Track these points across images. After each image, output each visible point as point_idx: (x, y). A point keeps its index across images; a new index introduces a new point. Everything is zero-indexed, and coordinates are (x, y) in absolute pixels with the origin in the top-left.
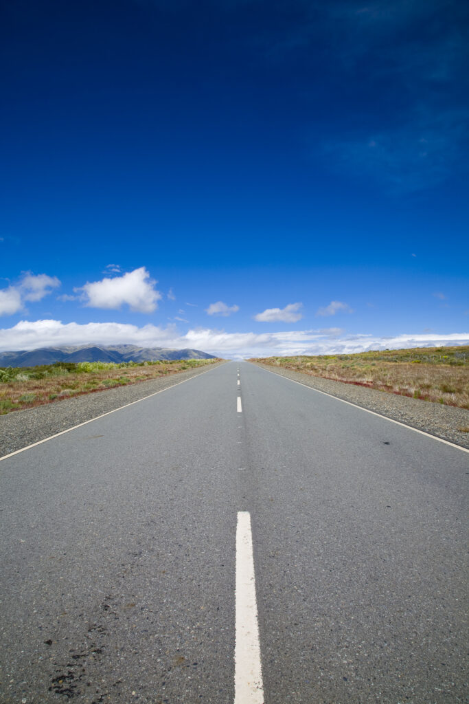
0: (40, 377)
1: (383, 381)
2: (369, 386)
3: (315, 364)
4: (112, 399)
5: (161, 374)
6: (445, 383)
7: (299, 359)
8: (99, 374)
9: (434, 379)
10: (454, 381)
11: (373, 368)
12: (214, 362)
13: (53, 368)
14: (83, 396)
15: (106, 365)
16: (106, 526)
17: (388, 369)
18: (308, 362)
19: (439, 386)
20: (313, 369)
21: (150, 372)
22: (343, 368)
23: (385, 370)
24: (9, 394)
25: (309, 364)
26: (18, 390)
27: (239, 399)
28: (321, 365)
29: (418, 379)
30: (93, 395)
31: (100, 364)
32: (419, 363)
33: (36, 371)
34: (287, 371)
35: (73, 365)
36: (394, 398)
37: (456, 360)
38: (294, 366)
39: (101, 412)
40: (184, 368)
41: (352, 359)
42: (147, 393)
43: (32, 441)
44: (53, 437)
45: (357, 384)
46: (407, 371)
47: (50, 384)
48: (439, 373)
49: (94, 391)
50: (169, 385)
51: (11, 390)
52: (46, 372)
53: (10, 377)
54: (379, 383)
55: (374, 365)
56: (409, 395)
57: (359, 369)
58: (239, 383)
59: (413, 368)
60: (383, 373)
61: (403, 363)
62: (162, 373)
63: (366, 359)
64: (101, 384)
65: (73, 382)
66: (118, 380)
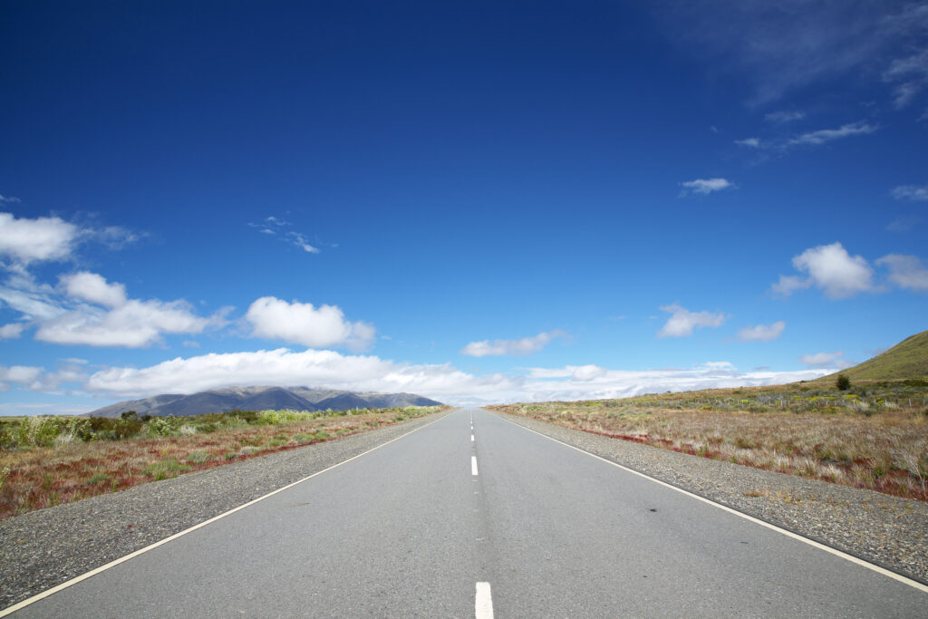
0: (211, 430)
1: (661, 434)
2: (641, 441)
3: (572, 412)
4: (311, 459)
5: (369, 427)
6: (740, 436)
7: (552, 406)
8: (287, 425)
9: (727, 431)
10: (752, 433)
11: (648, 417)
12: (439, 411)
13: (227, 417)
14: (272, 455)
15: (297, 414)
16: (333, 597)
17: (668, 419)
18: (563, 409)
19: (733, 440)
20: (571, 419)
21: (355, 424)
22: (609, 417)
23: (664, 420)
24: (171, 451)
25: (565, 412)
26: (184, 446)
27: (474, 459)
28: (581, 414)
29: (706, 430)
30: (285, 453)
31: (289, 412)
32: (710, 409)
33: (205, 422)
34: (535, 422)
35: (254, 414)
36: (671, 456)
37: (758, 405)
38: (545, 415)
39: (301, 476)
40: (400, 419)
41: (621, 406)
42: (356, 452)
43: (222, 509)
44: (246, 505)
45: (626, 438)
46: (692, 420)
47: (225, 439)
48: (734, 422)
49: (284, 448)
50: (382, 441)
51: (175, 447)
52: (218, 423)
53: (171, 429)
54: (657, 437)
55: (650, 413)
56: (693, 453)
57: (631, 418)
58: (473, 438)
59: (702, 417)
60: (662, 423)
61: (688, 411)
62: (371, 425)
63: (640, 405)
64: (292, 440)
65: (254, 436)
66: (314, 434)
